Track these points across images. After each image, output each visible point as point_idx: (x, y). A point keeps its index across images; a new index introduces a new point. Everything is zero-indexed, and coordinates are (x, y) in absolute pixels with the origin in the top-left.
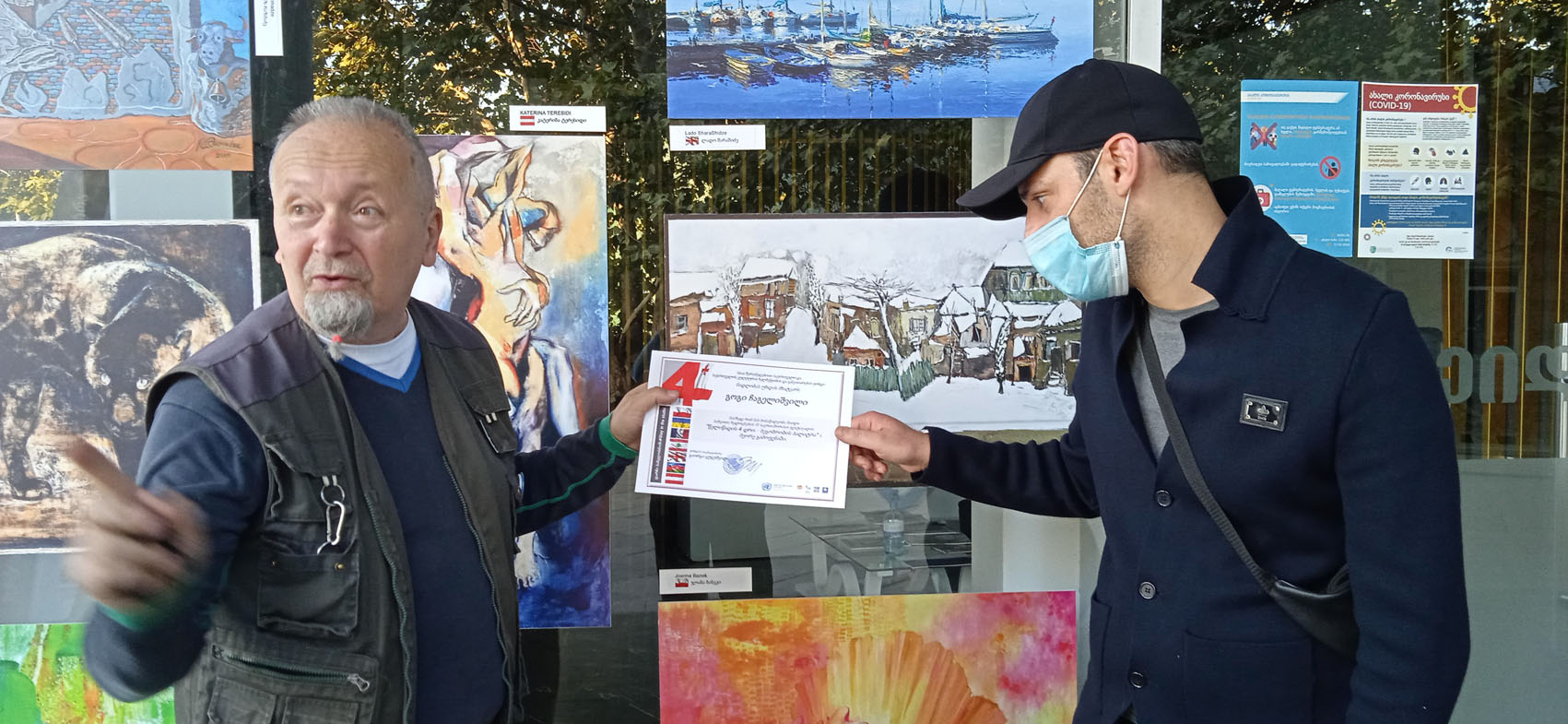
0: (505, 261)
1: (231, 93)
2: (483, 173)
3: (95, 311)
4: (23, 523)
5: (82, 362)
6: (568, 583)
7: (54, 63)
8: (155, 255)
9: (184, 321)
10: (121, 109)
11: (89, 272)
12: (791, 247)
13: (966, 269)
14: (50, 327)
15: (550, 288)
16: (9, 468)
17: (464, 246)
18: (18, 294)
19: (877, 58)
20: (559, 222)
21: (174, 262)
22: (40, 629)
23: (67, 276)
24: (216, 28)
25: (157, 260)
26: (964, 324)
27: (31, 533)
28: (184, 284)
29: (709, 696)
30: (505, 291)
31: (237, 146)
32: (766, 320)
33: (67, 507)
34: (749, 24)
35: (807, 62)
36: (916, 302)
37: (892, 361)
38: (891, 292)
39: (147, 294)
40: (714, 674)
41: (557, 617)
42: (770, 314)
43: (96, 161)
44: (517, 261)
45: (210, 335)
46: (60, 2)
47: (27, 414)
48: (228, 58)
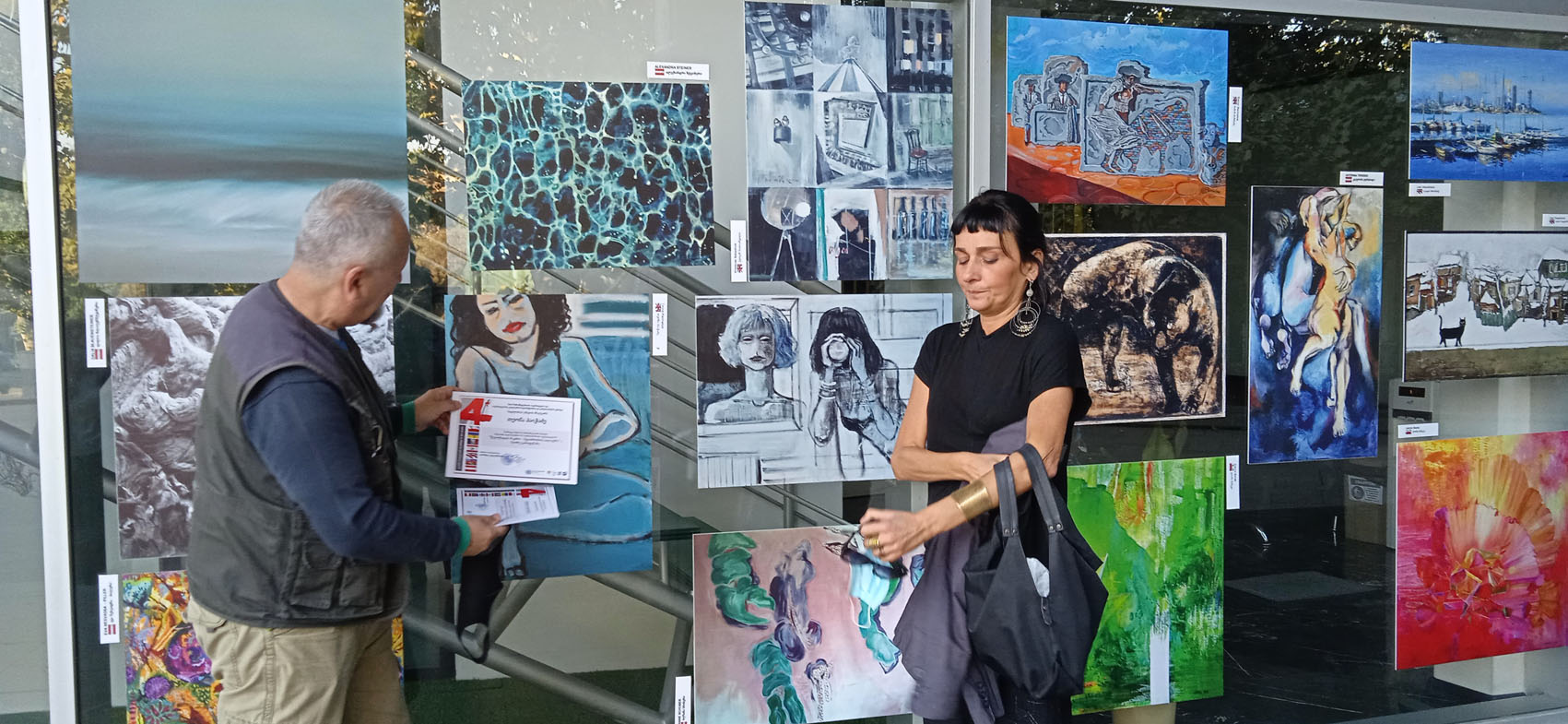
0: (1337, 256)
1: (1218, 163)
2: (1330, 208)
3: (1148, 286)
4: (1111, 406)
5: (1142, 314)
6: (1359, 433)
7: (1136, 145)
8: (1178, 252)
9: (1190, 290)
10: (1167, 171)
11: (1147, 262)
12: (1460, 248)
13: (1532, 261)
14: (1128, 292)
15: (1356, 271)
16: (1106, 374)
17: (1319, 248)
18: (1114, 276)
19: (1498, 149)
20: (1361, 236)
22: (1117, 466)
23: (1137, 265)
24: (1212, 126)
25: (1181, 257)
26: (1531, 290)
27: (1115, 411)
28: (1191, 271)
29: (1419, 493)
30: (1336, 273)
32: (1448, 288)
33: (1132, 396)
34: (1445, 130)
35: (1469, 151)
36: (1512, 278)
37: (1500, 310)
38: (1501, 273)
39: (1174, 276)
40: (1421, 481)
41: (1353, 452)
42: (1450, 285)
43: (1153, 200)
44: (1343, 256)
45: (1202, 298)
46: (1141, 110)
47: (1115, 343)
48: (1216, 143)
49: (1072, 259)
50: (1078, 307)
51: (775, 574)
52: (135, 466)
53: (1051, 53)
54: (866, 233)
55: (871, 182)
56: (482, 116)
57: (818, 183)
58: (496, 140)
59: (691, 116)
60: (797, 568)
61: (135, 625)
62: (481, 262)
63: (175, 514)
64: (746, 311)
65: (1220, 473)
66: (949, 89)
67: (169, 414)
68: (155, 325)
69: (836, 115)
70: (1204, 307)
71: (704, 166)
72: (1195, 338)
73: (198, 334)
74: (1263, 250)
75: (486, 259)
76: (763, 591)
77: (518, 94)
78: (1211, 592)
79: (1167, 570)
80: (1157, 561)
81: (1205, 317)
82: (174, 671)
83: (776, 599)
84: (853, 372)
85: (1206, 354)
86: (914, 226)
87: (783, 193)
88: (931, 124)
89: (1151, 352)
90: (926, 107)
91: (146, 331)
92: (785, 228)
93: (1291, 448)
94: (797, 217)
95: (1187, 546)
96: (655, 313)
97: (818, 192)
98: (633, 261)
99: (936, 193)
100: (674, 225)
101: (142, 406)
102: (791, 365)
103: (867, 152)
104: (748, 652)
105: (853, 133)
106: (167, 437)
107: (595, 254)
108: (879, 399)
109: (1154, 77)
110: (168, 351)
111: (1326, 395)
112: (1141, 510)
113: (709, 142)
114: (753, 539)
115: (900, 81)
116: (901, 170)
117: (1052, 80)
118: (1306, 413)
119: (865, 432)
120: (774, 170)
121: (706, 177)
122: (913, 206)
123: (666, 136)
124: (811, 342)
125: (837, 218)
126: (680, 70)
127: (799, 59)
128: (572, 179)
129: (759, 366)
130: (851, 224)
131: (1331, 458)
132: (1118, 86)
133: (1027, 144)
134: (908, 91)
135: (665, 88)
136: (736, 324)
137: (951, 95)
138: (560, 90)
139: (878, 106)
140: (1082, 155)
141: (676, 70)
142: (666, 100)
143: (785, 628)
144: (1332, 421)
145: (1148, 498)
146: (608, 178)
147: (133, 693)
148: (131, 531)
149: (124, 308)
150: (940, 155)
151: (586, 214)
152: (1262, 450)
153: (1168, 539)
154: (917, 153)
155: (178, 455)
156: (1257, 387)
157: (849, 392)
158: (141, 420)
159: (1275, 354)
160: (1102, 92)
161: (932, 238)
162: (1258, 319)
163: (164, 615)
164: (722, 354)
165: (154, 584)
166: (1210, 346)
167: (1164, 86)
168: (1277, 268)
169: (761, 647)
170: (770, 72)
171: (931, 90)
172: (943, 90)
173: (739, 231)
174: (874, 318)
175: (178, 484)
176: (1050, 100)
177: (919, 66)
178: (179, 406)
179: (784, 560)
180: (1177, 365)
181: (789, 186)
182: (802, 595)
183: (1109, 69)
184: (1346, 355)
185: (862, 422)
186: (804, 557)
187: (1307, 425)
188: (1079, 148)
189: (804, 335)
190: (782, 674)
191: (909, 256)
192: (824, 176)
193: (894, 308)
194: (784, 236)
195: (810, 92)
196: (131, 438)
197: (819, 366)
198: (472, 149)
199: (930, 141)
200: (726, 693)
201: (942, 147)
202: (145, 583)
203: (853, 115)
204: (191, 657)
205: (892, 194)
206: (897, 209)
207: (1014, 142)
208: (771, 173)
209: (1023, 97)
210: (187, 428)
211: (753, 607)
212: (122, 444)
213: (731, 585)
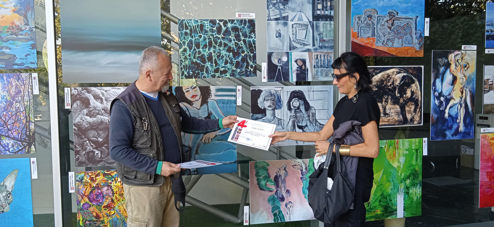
0: (461, 73)
1: (421, 43)
2: (458, 57)
3: (397, 83)
4: (385, 122)
5: (395, 92)
6: (468, 131)
7: (394, 37)
8: (407, 72)
9: (411, 84)
10: (404, 45)
11: (397, 75)
15: (467, 78)
16: (383, 111)
17: (455, 70)
18: (386, 80)
20: (469, 66)
21: (410, 73)
22: (387, 141)
23: (394, 76)
24: (419, 31)
25: (408, 73)
27: (386, 123)
28: (412, 78)
29: (488, 150)
30: (460, 79)
31: (421, 52)
33: (392, 118)
39: (406, 79)
40: (488, 146)
41: (466, 137)
43: (399, 55)
44: (463, 73)
45: (415, 87)
46: (395, 26)
47: (386, 101)
48: (421, 36)
49: (372, 74)
50: (374, 90)
51: (275, 174)
52: (79, 139)
53: (366, 8)
54: (305, 66)
55: (307, 50)
56: (184, 31)
57: (290, 50)
58: (188, 38)
59: (249, 29)
60: (282, 173)
61: (80, 187)
62: (184, 76)
63: (91, 154)
64: (266, 91)
65: (421, 144)
66: (332, 20)
67: (90, 123)
68: (85, 96)
69: (296, 29)
70: (416, 90)
71: (253, 46)
72: (413, 99)
73: (98, 99)
74: (436, 71)
75: (185, 75)
76: (272, 180)
77: (196, 23)
78: (418, 182)
79: (403, 175)
80: (400, 172)
81: (416, 93)
82: (91, 202)
83: (276, 182)
84: (301, 111)
85: (416, 105)
86: (321, 64)
87: (278, 54)
88: (326, 31)
89: (398, 104)
90: (325, 26)
91: (83, 98)
92: (279, 65)
93: (445, 136)
94: (283, 61)
95: (410, 167)
96: (238, 92)
97: (290, 53)
98: (231, 76)
99: (328, 53)
100: (244, 64)
101: (81, 120)
102: (281, 108)
103: (306, 40)
104: (267, 199)
105: (301, 35)
106: (89, 130)
107: (219, 73)
108: (309, 119)
109: (400, 15)
110: (89, 104)
111: (457, 118)
112: (394, 155)
113: (255, 38)
114: (269, 163)
115: (316, 18)
116: (317, 46)
117: (366, 16)
118: (450, 124)
119: (305, 130)
120: (276, 46)
121: (254, 49)
122: (321, 58)
123: (241, 36)
124: (287, 101)
125: (296, 61)
126: (246, 15)
127: (284, 11)
128: (212, 50)
129: (270, 109)
130: (301, 63)
131: (458, 139)
132: (388, 18)
133: (358, 37)
134: (319, 21)
135: (241, 21)
136: (263, 95)
137: (333, 22)
138: (208, 22)
139: (309, 26)
140: (376, 41)
141: (245, 15)
142: (242, 25)
143: (279, 191)
144: (459, 127)
145: (397, 152)
146: (223, 49)
147: (79, 208)
148: (78, 159)
149: (76, 91)
150: (329, 41)
151: (216, 61)
152: (435, 136)
153: (403, 165)
154: (322, 40)
155: (92, 136)
156: (434, 116)
157: (299, 117)
158: (81, 125)
159: (440, 105)
160: (383, 20)
161: (327, 68)
162: (434, 93)
163: (88, 184)
164: (259, 105)
165: (85, 175)
166: (418, 102)
167: (403, 18)
168: (441, 77)
169: (271, 197)
170: (275, 15)
171: (326, 20)
172: (331, 20)
173: (264, 66)
174: (308, 93)
175: (92, 144)
176: (365, 23)
177: (323, 13)
178: (93, 120)
179: (278, 170)
180: (407, 109)
181: (281, 51)
182: (284, 181)
183: (385, 13)
184: (463, 105)
185: (304, 127)
186: (285, 169)
187: (450, 128)
188: (375, 38)
189: (285, 99)
190: (278, 206)
191: (319, 74)
192: (292, 48)
193: (314, 90)
194: (279, 67)
195: (287, 21)
196: (78, 130)
197: (290, 109)
198: (181, 41)
199: (326, 36)
200: (260, 211)
201: (330, 39)
202: (82, 174)
203: (301, 29)
204: (96, 197)
205: (314, 54)
206: (315, 58)
207: (354, 36)
208: (275, 47)
209: (356, 22)
210: (95, 127)
211: (268, 185)
212: (75, 132)
213: (261, 178)
